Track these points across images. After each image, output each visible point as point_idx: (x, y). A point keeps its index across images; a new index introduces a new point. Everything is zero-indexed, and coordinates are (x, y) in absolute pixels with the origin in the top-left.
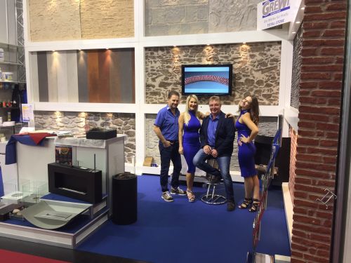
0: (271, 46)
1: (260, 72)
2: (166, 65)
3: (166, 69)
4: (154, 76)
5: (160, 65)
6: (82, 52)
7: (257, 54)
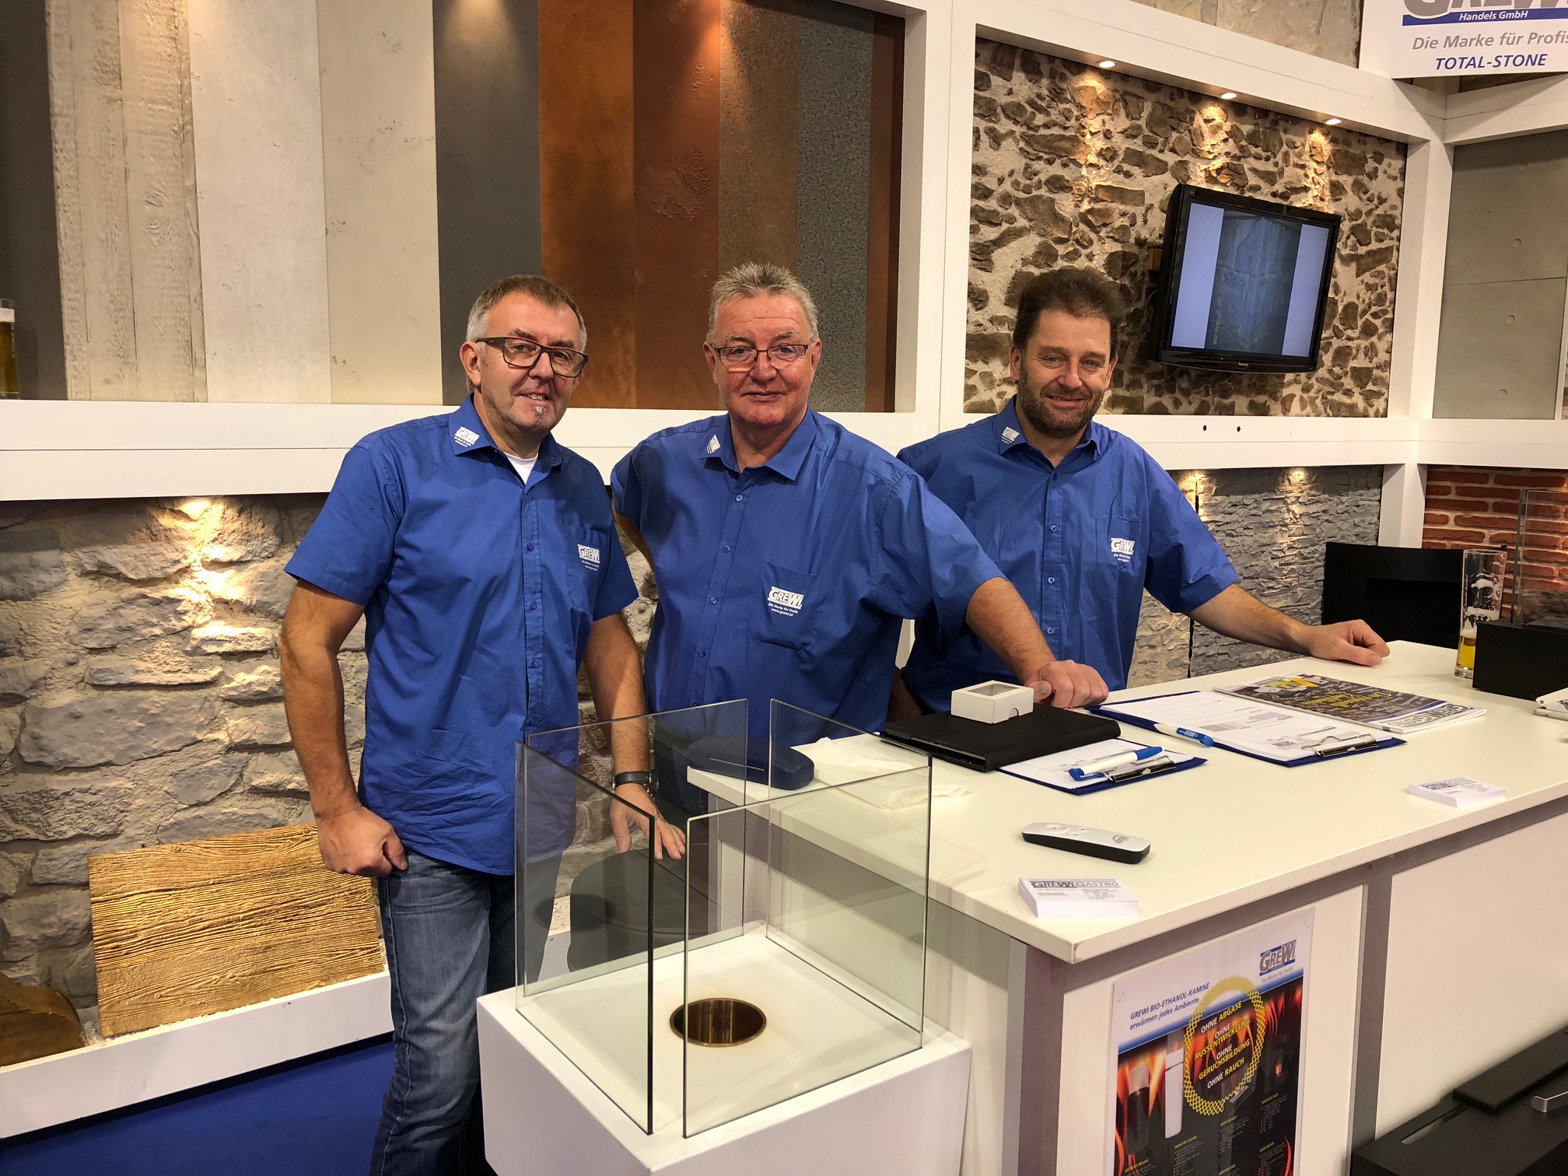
0: (1379, 158)
1: (1354, 265)
2: (1046, 171)
3: (1043, 192)
4: (989, 233)
5: (1019, 163)
7: (1347, 180)
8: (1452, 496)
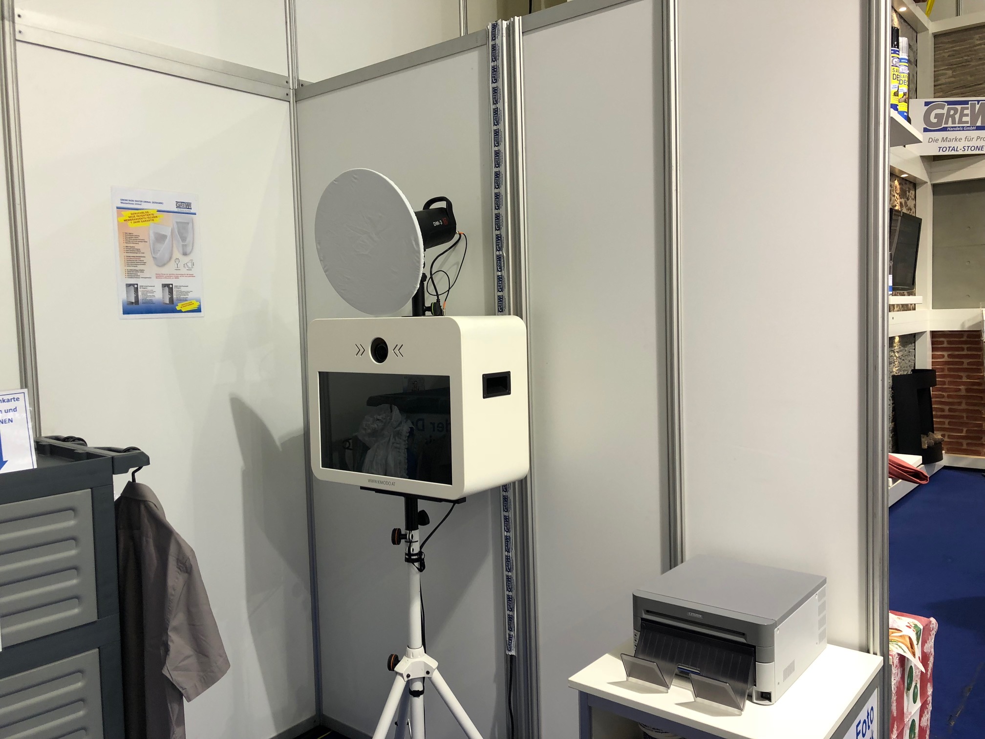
0: (909, 190)
7: (903, 201)
8: (945, 345)
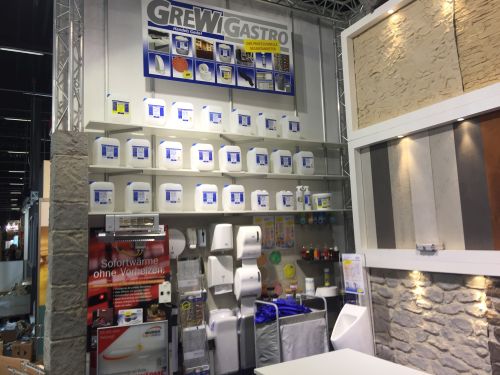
6: (466, 125)
